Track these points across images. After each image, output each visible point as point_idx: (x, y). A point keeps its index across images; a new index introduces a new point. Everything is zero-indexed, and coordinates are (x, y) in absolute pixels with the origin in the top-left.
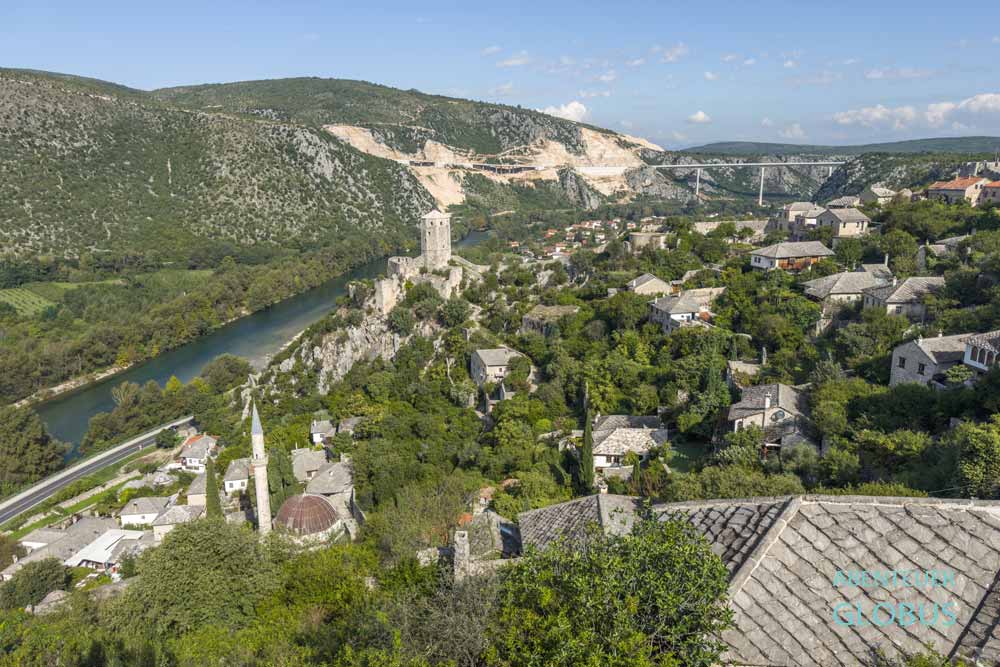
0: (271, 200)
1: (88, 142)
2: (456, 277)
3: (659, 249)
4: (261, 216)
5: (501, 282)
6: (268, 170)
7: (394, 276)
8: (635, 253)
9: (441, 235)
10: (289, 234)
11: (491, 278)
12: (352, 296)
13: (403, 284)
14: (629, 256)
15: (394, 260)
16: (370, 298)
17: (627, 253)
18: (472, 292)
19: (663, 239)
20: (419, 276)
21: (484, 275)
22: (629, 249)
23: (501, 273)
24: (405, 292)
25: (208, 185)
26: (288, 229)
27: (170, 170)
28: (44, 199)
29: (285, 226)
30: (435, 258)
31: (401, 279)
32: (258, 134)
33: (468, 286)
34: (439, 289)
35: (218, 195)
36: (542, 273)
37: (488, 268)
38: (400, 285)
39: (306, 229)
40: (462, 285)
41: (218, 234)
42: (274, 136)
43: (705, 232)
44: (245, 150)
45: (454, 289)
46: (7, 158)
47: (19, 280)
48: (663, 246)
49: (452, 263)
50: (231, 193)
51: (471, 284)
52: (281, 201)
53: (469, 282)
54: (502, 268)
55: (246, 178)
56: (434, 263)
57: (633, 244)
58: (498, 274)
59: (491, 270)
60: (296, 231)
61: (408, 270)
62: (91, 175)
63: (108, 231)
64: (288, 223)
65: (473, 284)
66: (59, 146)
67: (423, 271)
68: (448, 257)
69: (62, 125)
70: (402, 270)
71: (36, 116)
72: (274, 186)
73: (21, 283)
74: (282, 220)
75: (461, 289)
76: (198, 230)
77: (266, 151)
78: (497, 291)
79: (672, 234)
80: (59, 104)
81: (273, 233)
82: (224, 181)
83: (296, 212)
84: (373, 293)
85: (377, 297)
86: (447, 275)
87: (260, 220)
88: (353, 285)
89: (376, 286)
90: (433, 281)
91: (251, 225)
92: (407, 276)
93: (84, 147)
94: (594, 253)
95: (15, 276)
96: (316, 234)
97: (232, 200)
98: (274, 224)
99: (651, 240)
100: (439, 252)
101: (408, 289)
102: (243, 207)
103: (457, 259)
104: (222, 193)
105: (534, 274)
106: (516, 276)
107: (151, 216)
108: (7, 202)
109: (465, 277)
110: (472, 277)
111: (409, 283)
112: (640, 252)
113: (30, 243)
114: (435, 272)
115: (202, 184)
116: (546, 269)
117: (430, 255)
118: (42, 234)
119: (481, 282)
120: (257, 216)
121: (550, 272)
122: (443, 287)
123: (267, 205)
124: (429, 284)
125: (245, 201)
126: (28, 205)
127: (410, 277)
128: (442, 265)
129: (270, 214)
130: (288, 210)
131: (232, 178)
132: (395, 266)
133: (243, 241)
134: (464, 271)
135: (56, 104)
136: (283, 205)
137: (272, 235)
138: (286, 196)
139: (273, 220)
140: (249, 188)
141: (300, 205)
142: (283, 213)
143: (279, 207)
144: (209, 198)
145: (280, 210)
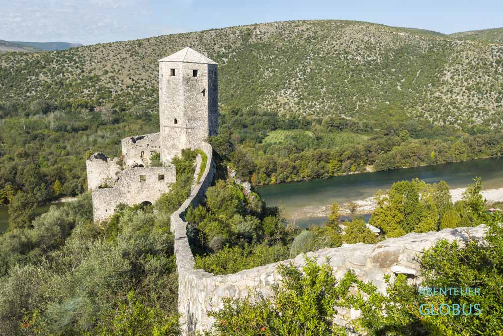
0: (471, 97)
1: (377, 58)
4: (457, 108)
6: (480, 77)
10: (472, 122)
25: (433, 85)
26: (474, 119)
27: (418, 75)
28: (334, 87)
29: (472, 116)
32: (485, 53)
35: (435, 92)
39: (489, 120)
41: (422, 116)
42: (498, 54)
44: (469, 63)
46: (328, 64)
47: (293, 127)
50: (445, 90)
52: (479, 99)
55: (459, 82)
60: (478, 121)
62: (368, 75)
63: (358, 108)
64: (476, 114)
66: (359, 59)
69: (366, 48)
71: (357, 43)
72: (479, 89)
74: (472, 112)
76: (411, 113)
77: (486, 64)
80: (373, 38)
81: (461, 120)
82: (444, 83)
83: (487, 108)
87: (456, 110)
91: (448, 113)
93: (373, 60)
95: (290, 124)
96: (496, 125)
97: (442, 95)
98: (464, 114)
102: (447, 101)
104: (439, 90)
107: (389, 101)
108: (316, 87)
113: (313, 110)
115: (430, 85)
118: (322, 105)
120: (454, 108)
123: (467, 101)
125: (451, 97)
126: (324, 89)
129: (465, 107)
130: (480, 105)
131: (450, 81)
133: (436, 123)
135: (370, 37)
136: (478, 102)
137: (459, 121)
138: (485, 96)
139: (465, 112)
140: (459, 88)
141: (493, 103)
142: (475, 107)
143: (475, 103)
144: (429, 93)
145: (474, 105)
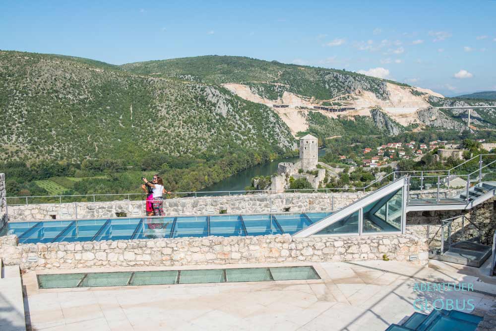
0: (190, 129)
1: (88, 96)
2: (322, 175)
3: (459, 159)
4: (183, 139)
5: (351, 179)
6: (188, 111)
7: (283, 174)
8: (443, 161)
9: (313, 149)
10: (200, 150)
11: (345, 176)
12: (255, 186)
13: (288, 179)
14: (438, 164)
15: (282, 164)
16: (268, 187)
17: (437, 162)
18: (333, 185)
19: (461, 153)
20: (298, 174)
21: (340, 175)
22: (438, 159)
23: (351, 173)
24: (289, 184)
25: (154, 120)
26: (199, 147)
27: (132, 112)
28: (63, 129)
29: (197, 145)
30: (308, 163)
31: (287, 176)
32: (183, 90)
33: (329, 181)
34: (311, 182)
35: (159, 127)
36: (379, 174)
37: (342, 170)
38: (286, 180)
39: (210, 147)
40: (326, 180)
41: (158, 150)
42: (193, 91)
43: (489, 150)
44: (176, 100)
45: (320, 182)
46: (44, 105)
47: (48, 175)
48: (461, 158)
49: (319, 166)
50: (167, 125)
51: (331, 180)
52: (196, 130)
53: (329, 179)
54: (352, 169)
55: (176, 116)
56: (307, 166)
57: (441, 156)
58: (349, 174)
59: (344, 172)
60: (204, 149)
61: (291, 171)
62: (88, 114)
63: (97, 148)
64: (199, 143)
65: (332, 180)
66: (72, 98)
67: (301, 171)
68: (316, 163)
69: (73, 86)
70: (288, 170)
71: (60, 81)
72: (192, 121)
73: (49, 177)
74: (196, 142)
75: (324, 183)
76: (147, 148)
77: (188, 100)
78: (348, 184)
79: (467, 151)
80: (73, 74)
81: (190, 149)
82: (163, 118)
83: (205, 137)
84: (270, 185)
85: (272, 187)
86: (316, 174)
87: (183, 141)
88: (256, 179)
89: (272, 180)
90: (308, 178)
91: (178, 145)
92: (291, 175)
93: (85, 98)
94: (413, 162)
95: (45, 173)
96: (216, 150)
97: (167, 129)
98: (191, 144)
99: (453, 154)
100: (311, 160)
101: (291, 182)
102: (173, 134)
103: (322, 164)
104: (162, 125)
105: (374, 175)
106: (361, 175)
107: (120, 139)
108: (43, 130)
109: (327, 175)
110: (332, 175)
111: (292, 179)
112: (446, 161)
113: (54, 154)
114: (308, 172)
115: (150, 120)
116: (381, 171)
117: (305, 161)
118: (60, 149)
119: (338, 178)
120: (181, 139)
121: (384, 173)
122: (314, 181)
123: (188, 132)
124: (305, 179)
125: (175, 130)
126: (54, 132)
127: (293, 175)
128: (313, 168)
129: (189, 138)
130: (199, 135)
131: (167, 116)
132: (284, 168)
133: (173, 154)
134: (327, 171)
135: (71, 74)
136: (197, 133)
137: (190, 151)
138: (199, 127)
139: (191, 142)
140: (177, 122)
141: (207, 132)
142: (197, 137)
143: (194, 133)
144: (154, 128)
145: (195, 135)
